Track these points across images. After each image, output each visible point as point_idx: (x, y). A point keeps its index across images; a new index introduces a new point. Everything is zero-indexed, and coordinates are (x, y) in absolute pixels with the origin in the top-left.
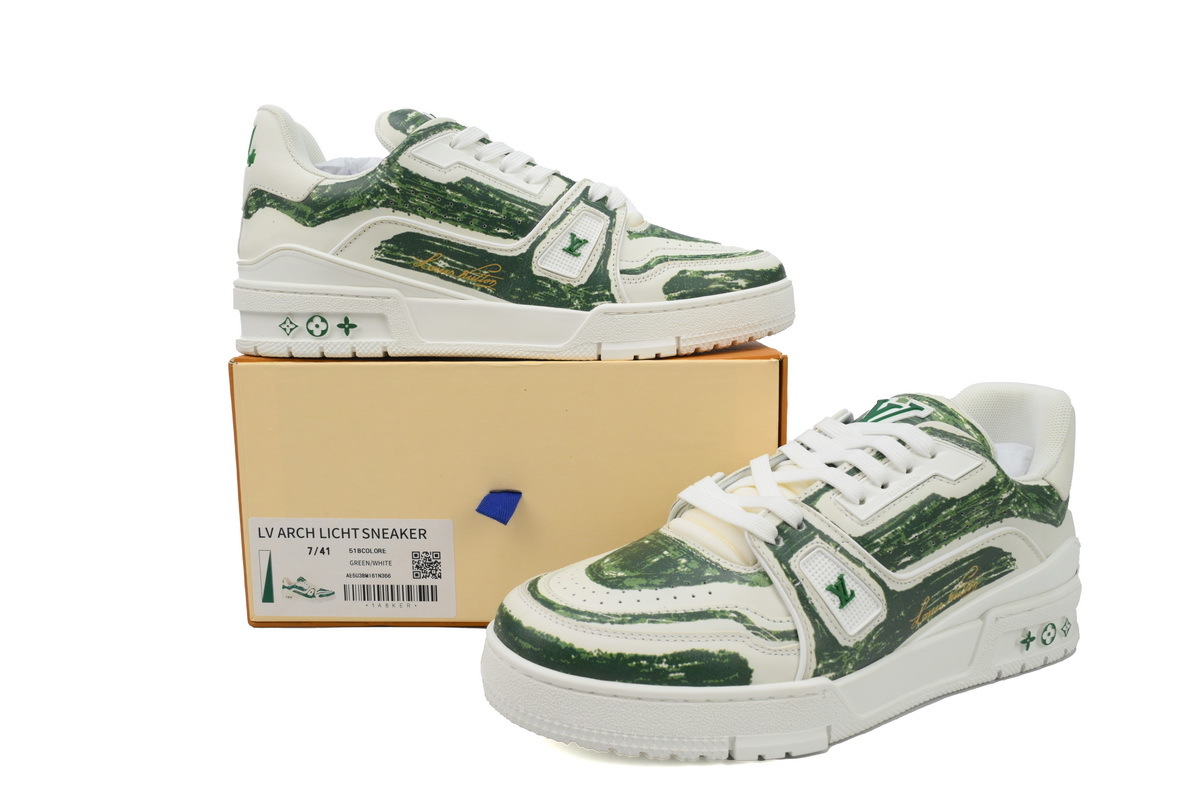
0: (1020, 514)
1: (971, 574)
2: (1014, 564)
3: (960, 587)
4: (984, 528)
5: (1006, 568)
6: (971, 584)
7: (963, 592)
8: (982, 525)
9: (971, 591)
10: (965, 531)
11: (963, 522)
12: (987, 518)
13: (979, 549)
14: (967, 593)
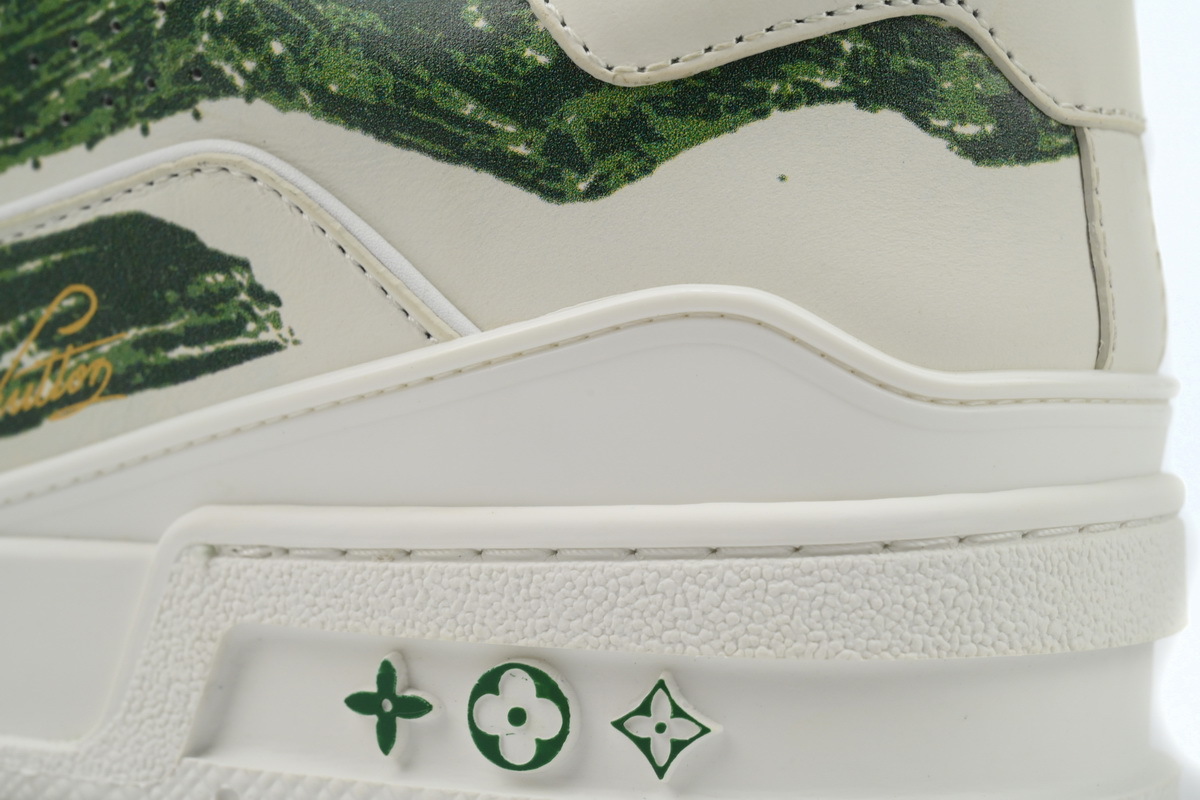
0: (257, 87)
1: (66, 317)
2: (277, 321)
3: (30, 364)
4: (130, 134)
5: (237, 328)
6: (79, 364)
7: (48, 389)
8: (120, 122)
9: (85, 394)
10: (55, 137)
11: (39, 96)
12: (129, 89)
13: (88, 217)
14: (67, 401)
